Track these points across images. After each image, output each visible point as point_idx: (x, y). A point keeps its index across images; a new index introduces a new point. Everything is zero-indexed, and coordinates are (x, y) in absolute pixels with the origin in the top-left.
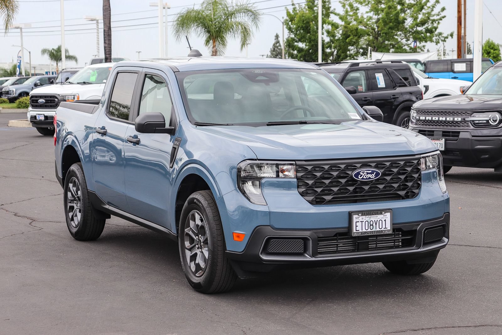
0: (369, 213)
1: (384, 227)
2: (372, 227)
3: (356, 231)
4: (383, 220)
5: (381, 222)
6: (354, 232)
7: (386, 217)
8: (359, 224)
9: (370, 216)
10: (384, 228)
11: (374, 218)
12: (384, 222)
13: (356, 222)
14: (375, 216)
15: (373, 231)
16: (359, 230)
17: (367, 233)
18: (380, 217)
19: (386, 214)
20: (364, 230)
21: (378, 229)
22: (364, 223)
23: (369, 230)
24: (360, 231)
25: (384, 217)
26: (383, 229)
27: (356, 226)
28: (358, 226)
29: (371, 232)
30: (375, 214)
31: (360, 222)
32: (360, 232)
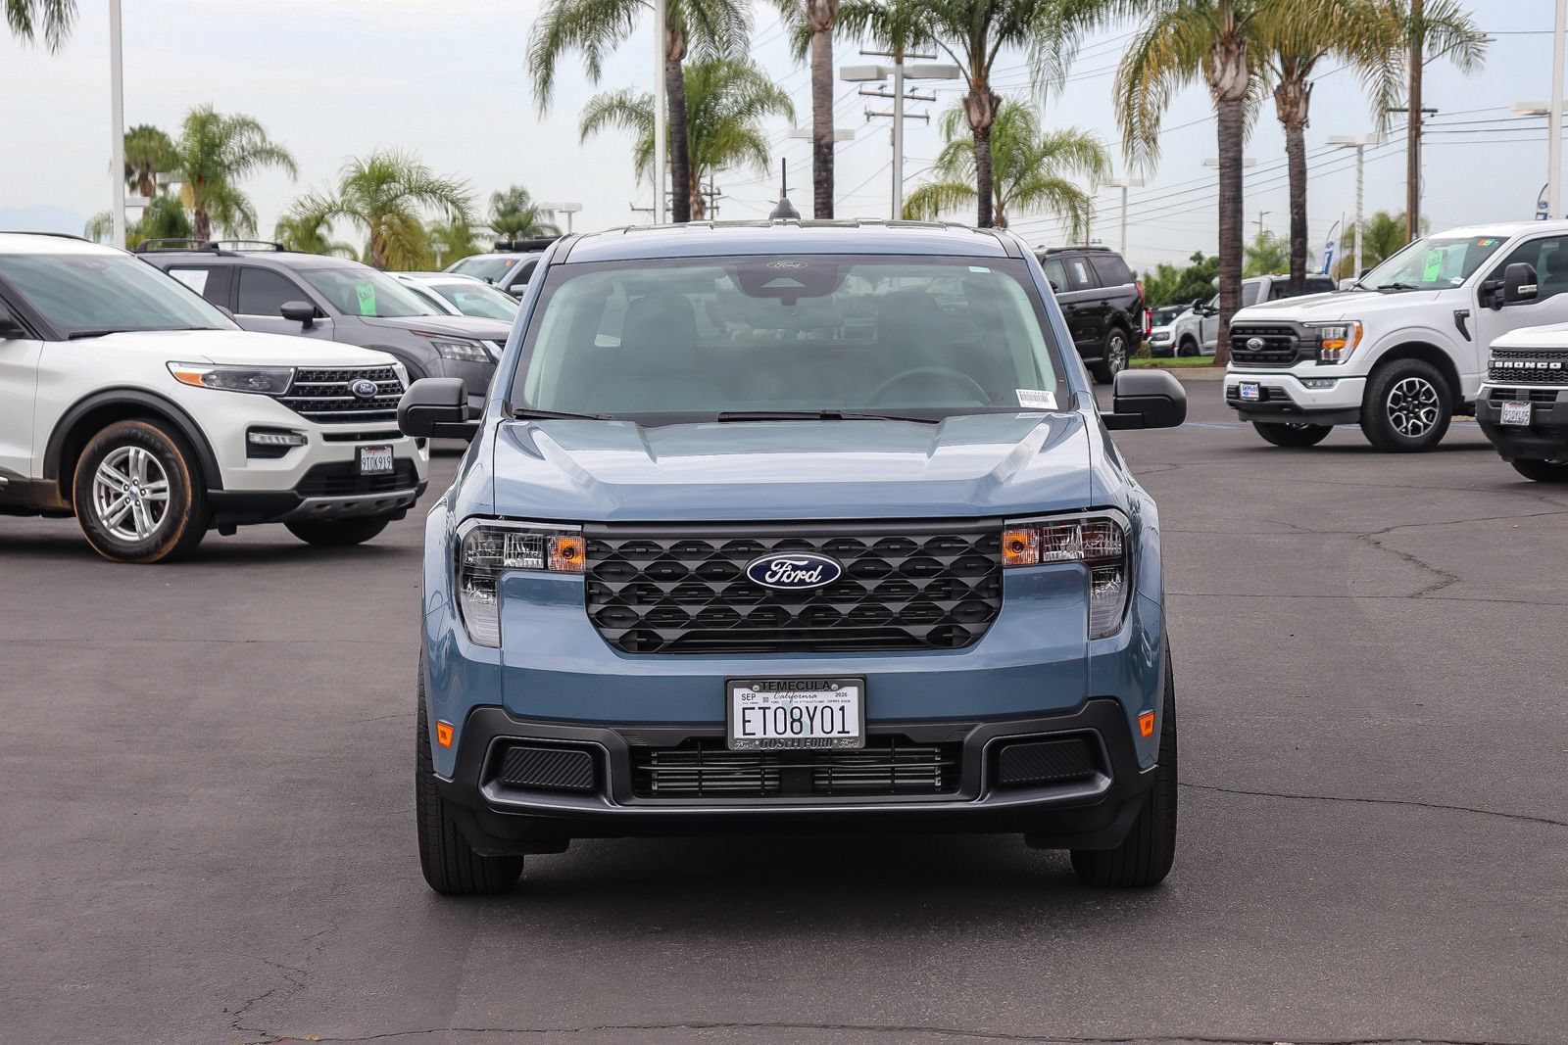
0: (785, 683)
1: (838, 727)
2: (797, 725)
3: (745, 734)
4: (836, 707)
5: (827, 712)
6: (735, 737)
7: (844, 698)
8: (755, 716)
9: (790, 694)
10: (839, 732)
11: (803, 700)
12: (838, 715)
13: (744, 709)
14: (808, 694)
15: (799, 739)
16: (754, 734)
17: (780, 742)
18: (823, 698)
19: (844, 690)
20: (771, 734)
21: (818, 734)
22: (770, 714)
23: (789, 734)
24: (760, 735)
25: (836, 699)
26: (835, 734)
27: (744, 721)
28: (749, 721)
29: (793, 739)
30: (807, 689)
31: (757, 708)
32: (755, 740)
